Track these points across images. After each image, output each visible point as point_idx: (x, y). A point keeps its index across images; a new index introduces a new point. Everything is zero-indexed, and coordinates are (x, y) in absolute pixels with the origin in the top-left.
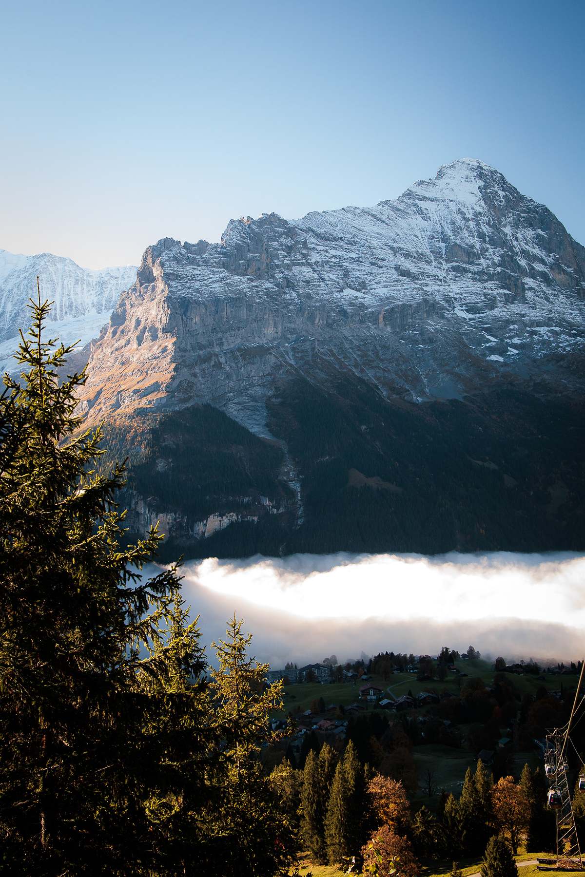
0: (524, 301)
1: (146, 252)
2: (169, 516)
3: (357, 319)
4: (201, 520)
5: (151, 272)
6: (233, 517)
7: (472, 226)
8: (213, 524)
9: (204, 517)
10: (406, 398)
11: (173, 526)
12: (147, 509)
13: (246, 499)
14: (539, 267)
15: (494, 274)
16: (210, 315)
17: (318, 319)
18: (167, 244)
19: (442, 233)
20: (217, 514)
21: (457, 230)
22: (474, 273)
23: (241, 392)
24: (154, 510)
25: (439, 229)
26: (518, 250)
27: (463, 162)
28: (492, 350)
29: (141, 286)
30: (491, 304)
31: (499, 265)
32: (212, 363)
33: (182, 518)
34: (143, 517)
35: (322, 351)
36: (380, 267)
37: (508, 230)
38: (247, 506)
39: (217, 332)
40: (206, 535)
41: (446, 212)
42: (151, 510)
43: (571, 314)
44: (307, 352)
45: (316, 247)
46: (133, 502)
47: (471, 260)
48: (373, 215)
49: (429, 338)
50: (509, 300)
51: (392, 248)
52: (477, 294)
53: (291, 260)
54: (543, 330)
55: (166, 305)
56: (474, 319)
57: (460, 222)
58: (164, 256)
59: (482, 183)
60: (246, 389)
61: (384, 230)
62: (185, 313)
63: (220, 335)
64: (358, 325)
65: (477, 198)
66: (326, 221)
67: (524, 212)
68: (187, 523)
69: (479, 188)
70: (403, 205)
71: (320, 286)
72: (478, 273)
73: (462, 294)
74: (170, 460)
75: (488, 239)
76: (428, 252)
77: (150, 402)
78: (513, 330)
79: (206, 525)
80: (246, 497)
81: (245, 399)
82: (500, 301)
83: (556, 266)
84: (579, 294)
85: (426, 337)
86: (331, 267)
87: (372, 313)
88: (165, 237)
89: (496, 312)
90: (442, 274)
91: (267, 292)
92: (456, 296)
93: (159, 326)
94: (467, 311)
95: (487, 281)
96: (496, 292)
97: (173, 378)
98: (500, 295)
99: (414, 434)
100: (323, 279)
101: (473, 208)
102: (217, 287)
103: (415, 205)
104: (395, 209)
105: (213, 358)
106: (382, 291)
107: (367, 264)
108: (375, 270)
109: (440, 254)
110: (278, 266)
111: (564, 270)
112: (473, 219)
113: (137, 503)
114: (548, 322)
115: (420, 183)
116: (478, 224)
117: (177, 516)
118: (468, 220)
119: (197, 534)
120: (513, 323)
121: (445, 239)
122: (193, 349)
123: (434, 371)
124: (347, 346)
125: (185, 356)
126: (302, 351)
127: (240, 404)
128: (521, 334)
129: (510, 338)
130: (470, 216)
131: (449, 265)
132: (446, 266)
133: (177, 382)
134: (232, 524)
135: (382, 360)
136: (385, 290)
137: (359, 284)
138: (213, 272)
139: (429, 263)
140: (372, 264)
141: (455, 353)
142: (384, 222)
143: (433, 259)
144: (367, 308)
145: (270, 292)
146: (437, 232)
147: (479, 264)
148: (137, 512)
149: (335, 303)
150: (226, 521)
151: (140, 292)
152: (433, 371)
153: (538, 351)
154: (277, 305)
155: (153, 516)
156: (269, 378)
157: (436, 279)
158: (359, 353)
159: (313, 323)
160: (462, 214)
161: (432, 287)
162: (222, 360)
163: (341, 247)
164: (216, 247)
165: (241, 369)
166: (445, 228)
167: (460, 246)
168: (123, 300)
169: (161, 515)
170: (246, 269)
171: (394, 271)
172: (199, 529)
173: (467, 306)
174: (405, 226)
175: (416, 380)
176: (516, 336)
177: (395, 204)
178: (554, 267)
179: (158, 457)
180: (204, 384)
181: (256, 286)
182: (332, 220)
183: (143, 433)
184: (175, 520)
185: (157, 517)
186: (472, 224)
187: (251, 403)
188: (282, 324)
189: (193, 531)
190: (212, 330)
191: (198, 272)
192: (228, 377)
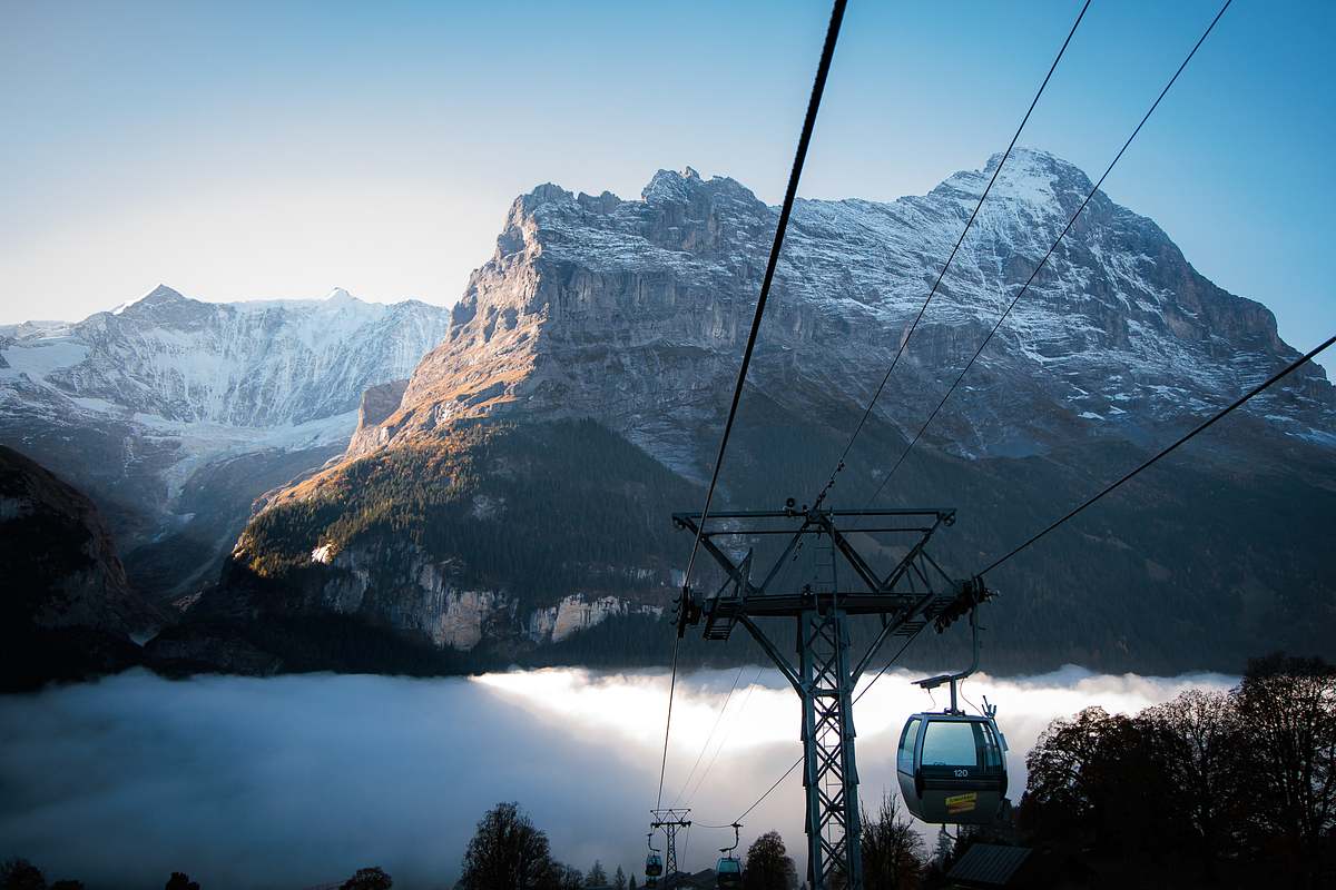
0: (1129, 348)
1: (515, 205)
2: (482, 598)
3: (865, 335)
4: (546, 607)
5: (520, 235)
6: (613, 606)
7: (1043, 235)
8: (571, 614)
9: (552, 601)
10: (949, 451)
11: (489, 618)
12: (440, 583)
13: (642, 574)
14: (1146, 307)
15: (1080, 303)
16: (611, 294)
17: (798, 324)
18: (548, 192)
19: (997, 242)
20: (579, 596)
21: (1019, 238)
22: (1049, 300)
23: (655, 414)
24: (453, 585)
25: (993, 237)
26: (1113, 279)
27: (1026, 151)
28: (1086, 406)
29: (502, 258)
30: (1079, 343)
31: (1087, 291)
32: (607, 362)
33: (510, 601)
34: (431, 597)
35: (804, 370)
36: (901, 275)
37: (1096, 250)
38: (643, 586)
39: (622, 321)
40: (555, 636)
41: (1001, 214)
42: (448, 585)
43: (1199, 375)
44: (777, 366)
45: (800, 239)
46: (415, 568)
47: (1044, 281)
48: (888, 213)
49: (982, 375)
50: (1104, 343)
51: (919, 256)
52: (1054, 329)
53: (757, 246)
54: (1162, 389)
55: (533, 271)
56: (1051, 364)
57: (1022, 228)
58: (543, 209)
59: (1056, 178)
60: (664, 410)
61: (907, 234)
62: (566, 285)
63: (626, 325)
64: (866, 346)
65: (1049, 198)
66: (817, 212)
67: (1119, 228)
68: (518, 613)
69: (1051, 184)
70: (935, 204)
71: (803, 287)
72: (1055, 300)
73: (1030, 328)
74: (502, 500)
75: (1068, 254)
76: (975, 268)
77: (482, 411)
78: (1115, 382)
79: (555, 617)
80: (642, 568)
81: (662, 425)
82: (1092, 342)
83: (1170, 307)
84: (1207, 350)
85: (977, 375)
86: (822, 266)
87: (890, 332)
88: (546, 183)
89: (1086, 355)
90: (998, 299)
91: (715, 276)
92: (1021, 330)
93: (520, 305)
94: (1039, 352)
95: (1069, 313)
96: (1083, 329)
97: (530, 375)
98: (1089, 332)
99: (968, 489)
100: (810, 280)
101: (1043, 210)
102: (628, 258)
103: (954, 205)
104: (923, 209)
105: (609, 355)
106: (904, 306)
107: (881, 270)
108: (893, 278)
109: (994, 271)
110: (734, 247)
111: (1183, 315)
112: (1043, 225)
113: (421, 569)
114: (1167, 379)
115: (961, 175)
116: (1052, 232)
117: (500, 597)
118: (1036, 225)
119: (538, 634)
120: (1116, 372)
121: (1002, 250)
122: (575, 339)
123: (994, 421)
124: (846, 370)
125: (558, 348)
126: (770, 366)
127: (653, 433)
128: (1127, 388)
129: (1113, 393)
130: (1040, 221)
131: (1009, 288)
132: (1003, 288)
133: (537, 381)
134: (609, 618)
135: (906, 396)
136: (910, 305)
137: (868, 294)
138: (624, 238)
139: (978, 283)
140: (888, 270)
141: (1027, 399)
142: (905, 223)
143: (983, 278)
144: (880, 324)
145: (719, 277)
146: (989, 241)
147: (1056, 288)
148: (421, 586)
149: (828, 311)
150: (597, 612)
151: (501, 267)
152: (992, 421)
153: (1158, 414)
154: (730, 295)
155: (452, 596)
156: (708, 394)
157: (990, 305)
158: (867, 381)
159: (791, 331)
160: (1028, 217)
161: (983, 315)
162: (626, 361)
163: (840, 246)
164: (632, 206)
165: (658, 374)
166: (1002, 235)
167: (1026, 260)
168: (474, 283)
169: (467, 594)
170: (680, 241)
171: (923, 283)
172: (540, 626)
173: (1040, 345)
174: (939, 231)
175: (964, 431)
176: (1121, 390)
177: (923, 201)
178: (1168, 307)
179: (476, 493)
180: (589, 393)
181: (697, 267)
182: (826, 210)
183: (458, 454)
184: (495, 605)
185: (458, 599)
186: (1043, 232)
187: (673, 432)
188: (737, 326)
189: (527, 628)
190: (613, 317)
191: (599, 237)
192: (634, 387)
